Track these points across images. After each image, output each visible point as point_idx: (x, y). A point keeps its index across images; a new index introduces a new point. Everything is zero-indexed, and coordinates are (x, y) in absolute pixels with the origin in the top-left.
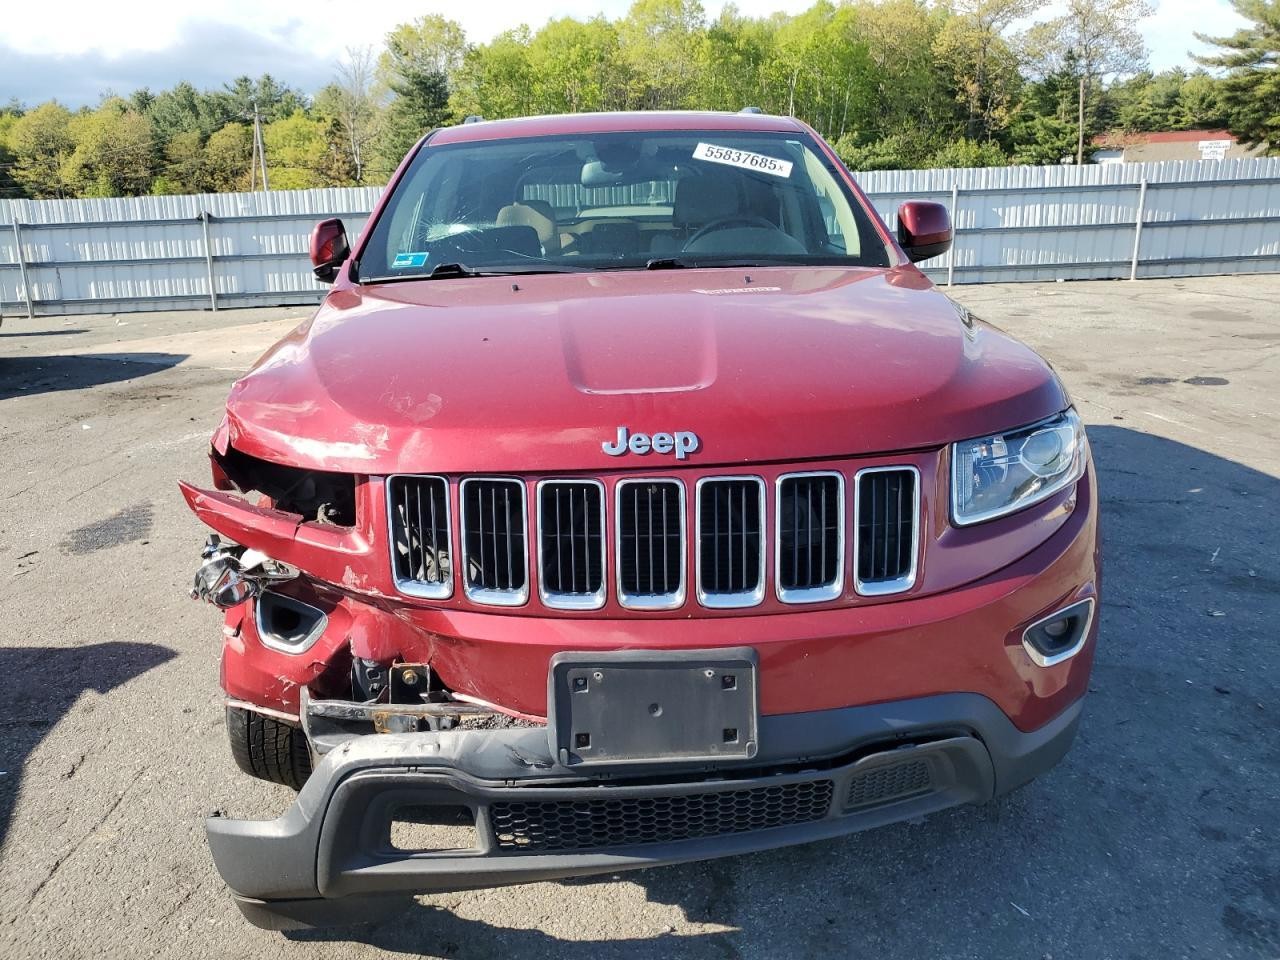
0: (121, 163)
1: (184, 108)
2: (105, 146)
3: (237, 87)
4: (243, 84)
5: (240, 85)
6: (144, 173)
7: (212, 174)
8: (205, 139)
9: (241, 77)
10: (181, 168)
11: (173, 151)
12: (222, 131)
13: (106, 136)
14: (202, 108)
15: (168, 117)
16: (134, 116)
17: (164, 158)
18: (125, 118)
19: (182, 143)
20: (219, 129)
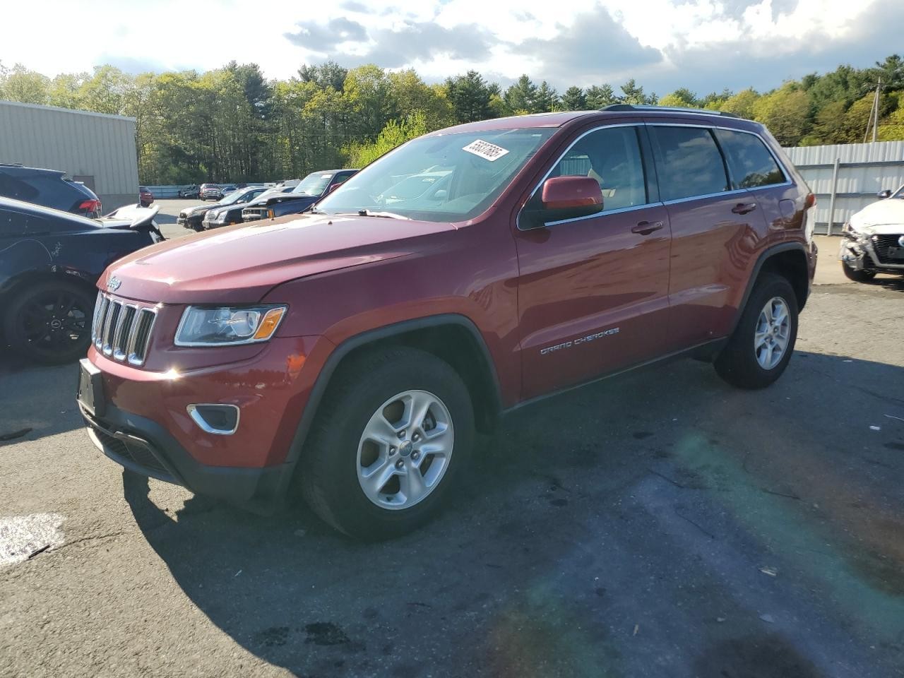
0: (782, 129)
1: (838, 83)
2: (774, 115)
3: (887, 63)
4: (893, 61)
5: (890, 62)
6: (796, 132)
7: (847, 131)
8: (849, 105)
9: (892, 55)
10: (825, 129)
11: (820, 117)
12: (864, 99)
13: (776, 109)
14: (852, 83)
15: (825, 92)
16: (800, 93)
17: (813, 121)
18: (794, 95)
19: (830, 111)
20: (862, 97)
